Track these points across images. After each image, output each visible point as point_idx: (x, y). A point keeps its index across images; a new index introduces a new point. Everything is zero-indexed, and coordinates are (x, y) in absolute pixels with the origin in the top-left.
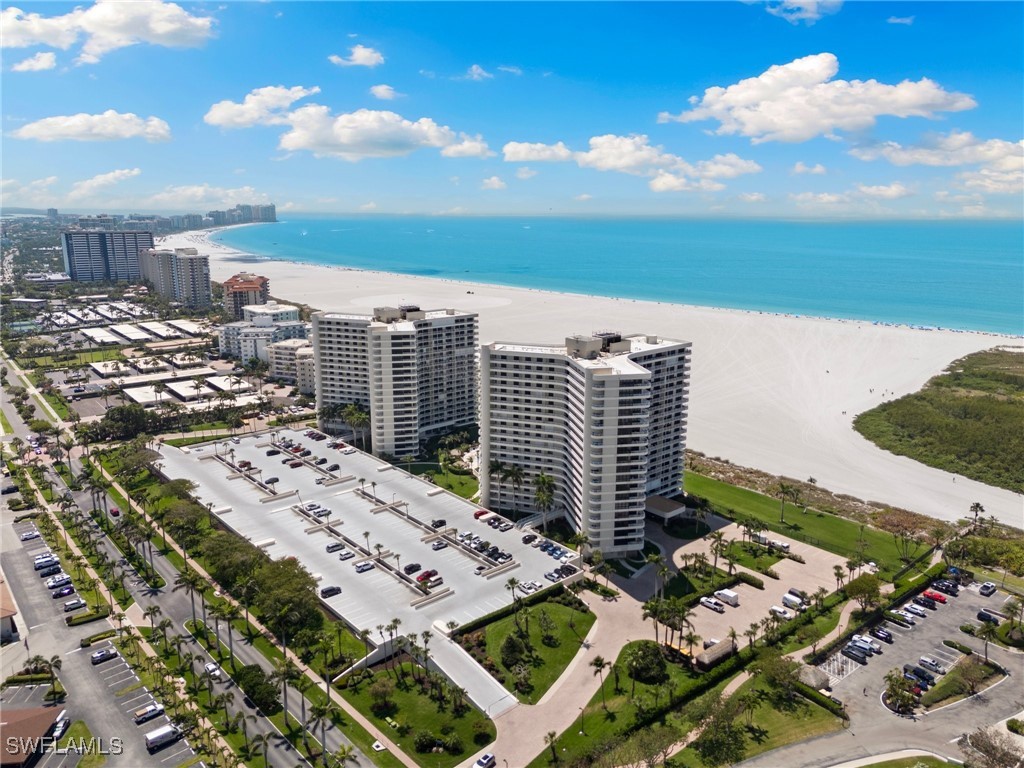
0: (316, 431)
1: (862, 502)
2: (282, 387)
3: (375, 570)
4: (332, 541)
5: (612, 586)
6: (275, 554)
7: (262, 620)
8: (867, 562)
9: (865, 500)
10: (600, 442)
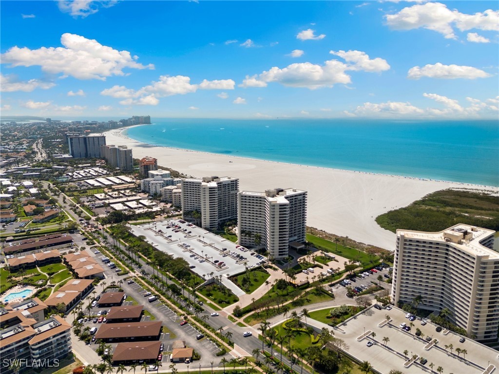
0: (182, 220)
1: (365, 245)
2: (167, 204)
3: (205, 262)
4: (191, 254)
5: (276, 267)
6: (175, 257)
7: (173, 275)
8: (358, 262)
9: (366, 244)
10: (274, 223)
